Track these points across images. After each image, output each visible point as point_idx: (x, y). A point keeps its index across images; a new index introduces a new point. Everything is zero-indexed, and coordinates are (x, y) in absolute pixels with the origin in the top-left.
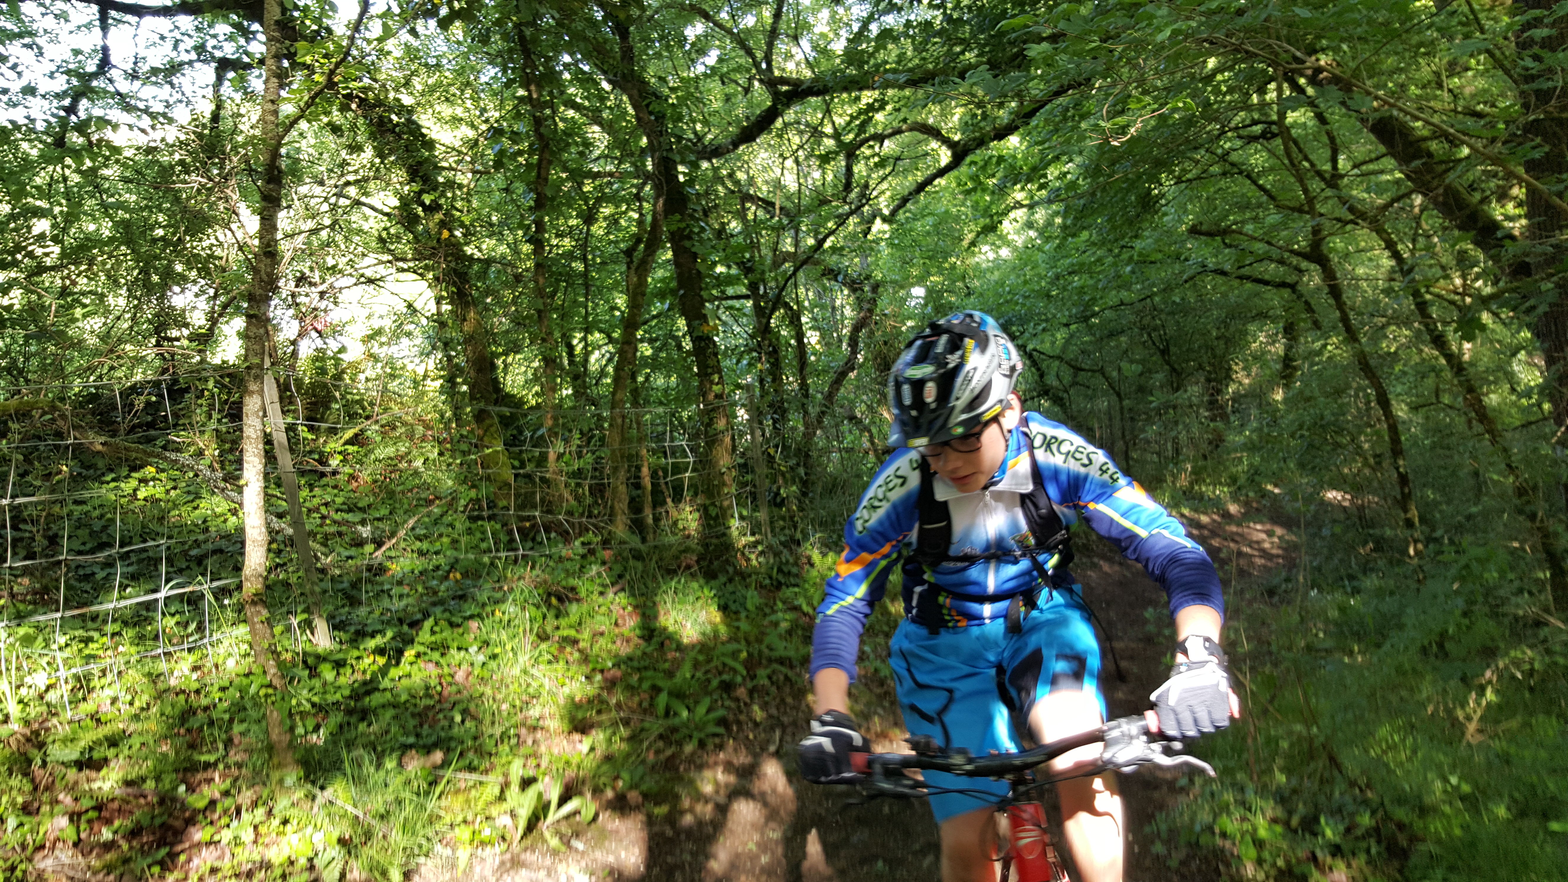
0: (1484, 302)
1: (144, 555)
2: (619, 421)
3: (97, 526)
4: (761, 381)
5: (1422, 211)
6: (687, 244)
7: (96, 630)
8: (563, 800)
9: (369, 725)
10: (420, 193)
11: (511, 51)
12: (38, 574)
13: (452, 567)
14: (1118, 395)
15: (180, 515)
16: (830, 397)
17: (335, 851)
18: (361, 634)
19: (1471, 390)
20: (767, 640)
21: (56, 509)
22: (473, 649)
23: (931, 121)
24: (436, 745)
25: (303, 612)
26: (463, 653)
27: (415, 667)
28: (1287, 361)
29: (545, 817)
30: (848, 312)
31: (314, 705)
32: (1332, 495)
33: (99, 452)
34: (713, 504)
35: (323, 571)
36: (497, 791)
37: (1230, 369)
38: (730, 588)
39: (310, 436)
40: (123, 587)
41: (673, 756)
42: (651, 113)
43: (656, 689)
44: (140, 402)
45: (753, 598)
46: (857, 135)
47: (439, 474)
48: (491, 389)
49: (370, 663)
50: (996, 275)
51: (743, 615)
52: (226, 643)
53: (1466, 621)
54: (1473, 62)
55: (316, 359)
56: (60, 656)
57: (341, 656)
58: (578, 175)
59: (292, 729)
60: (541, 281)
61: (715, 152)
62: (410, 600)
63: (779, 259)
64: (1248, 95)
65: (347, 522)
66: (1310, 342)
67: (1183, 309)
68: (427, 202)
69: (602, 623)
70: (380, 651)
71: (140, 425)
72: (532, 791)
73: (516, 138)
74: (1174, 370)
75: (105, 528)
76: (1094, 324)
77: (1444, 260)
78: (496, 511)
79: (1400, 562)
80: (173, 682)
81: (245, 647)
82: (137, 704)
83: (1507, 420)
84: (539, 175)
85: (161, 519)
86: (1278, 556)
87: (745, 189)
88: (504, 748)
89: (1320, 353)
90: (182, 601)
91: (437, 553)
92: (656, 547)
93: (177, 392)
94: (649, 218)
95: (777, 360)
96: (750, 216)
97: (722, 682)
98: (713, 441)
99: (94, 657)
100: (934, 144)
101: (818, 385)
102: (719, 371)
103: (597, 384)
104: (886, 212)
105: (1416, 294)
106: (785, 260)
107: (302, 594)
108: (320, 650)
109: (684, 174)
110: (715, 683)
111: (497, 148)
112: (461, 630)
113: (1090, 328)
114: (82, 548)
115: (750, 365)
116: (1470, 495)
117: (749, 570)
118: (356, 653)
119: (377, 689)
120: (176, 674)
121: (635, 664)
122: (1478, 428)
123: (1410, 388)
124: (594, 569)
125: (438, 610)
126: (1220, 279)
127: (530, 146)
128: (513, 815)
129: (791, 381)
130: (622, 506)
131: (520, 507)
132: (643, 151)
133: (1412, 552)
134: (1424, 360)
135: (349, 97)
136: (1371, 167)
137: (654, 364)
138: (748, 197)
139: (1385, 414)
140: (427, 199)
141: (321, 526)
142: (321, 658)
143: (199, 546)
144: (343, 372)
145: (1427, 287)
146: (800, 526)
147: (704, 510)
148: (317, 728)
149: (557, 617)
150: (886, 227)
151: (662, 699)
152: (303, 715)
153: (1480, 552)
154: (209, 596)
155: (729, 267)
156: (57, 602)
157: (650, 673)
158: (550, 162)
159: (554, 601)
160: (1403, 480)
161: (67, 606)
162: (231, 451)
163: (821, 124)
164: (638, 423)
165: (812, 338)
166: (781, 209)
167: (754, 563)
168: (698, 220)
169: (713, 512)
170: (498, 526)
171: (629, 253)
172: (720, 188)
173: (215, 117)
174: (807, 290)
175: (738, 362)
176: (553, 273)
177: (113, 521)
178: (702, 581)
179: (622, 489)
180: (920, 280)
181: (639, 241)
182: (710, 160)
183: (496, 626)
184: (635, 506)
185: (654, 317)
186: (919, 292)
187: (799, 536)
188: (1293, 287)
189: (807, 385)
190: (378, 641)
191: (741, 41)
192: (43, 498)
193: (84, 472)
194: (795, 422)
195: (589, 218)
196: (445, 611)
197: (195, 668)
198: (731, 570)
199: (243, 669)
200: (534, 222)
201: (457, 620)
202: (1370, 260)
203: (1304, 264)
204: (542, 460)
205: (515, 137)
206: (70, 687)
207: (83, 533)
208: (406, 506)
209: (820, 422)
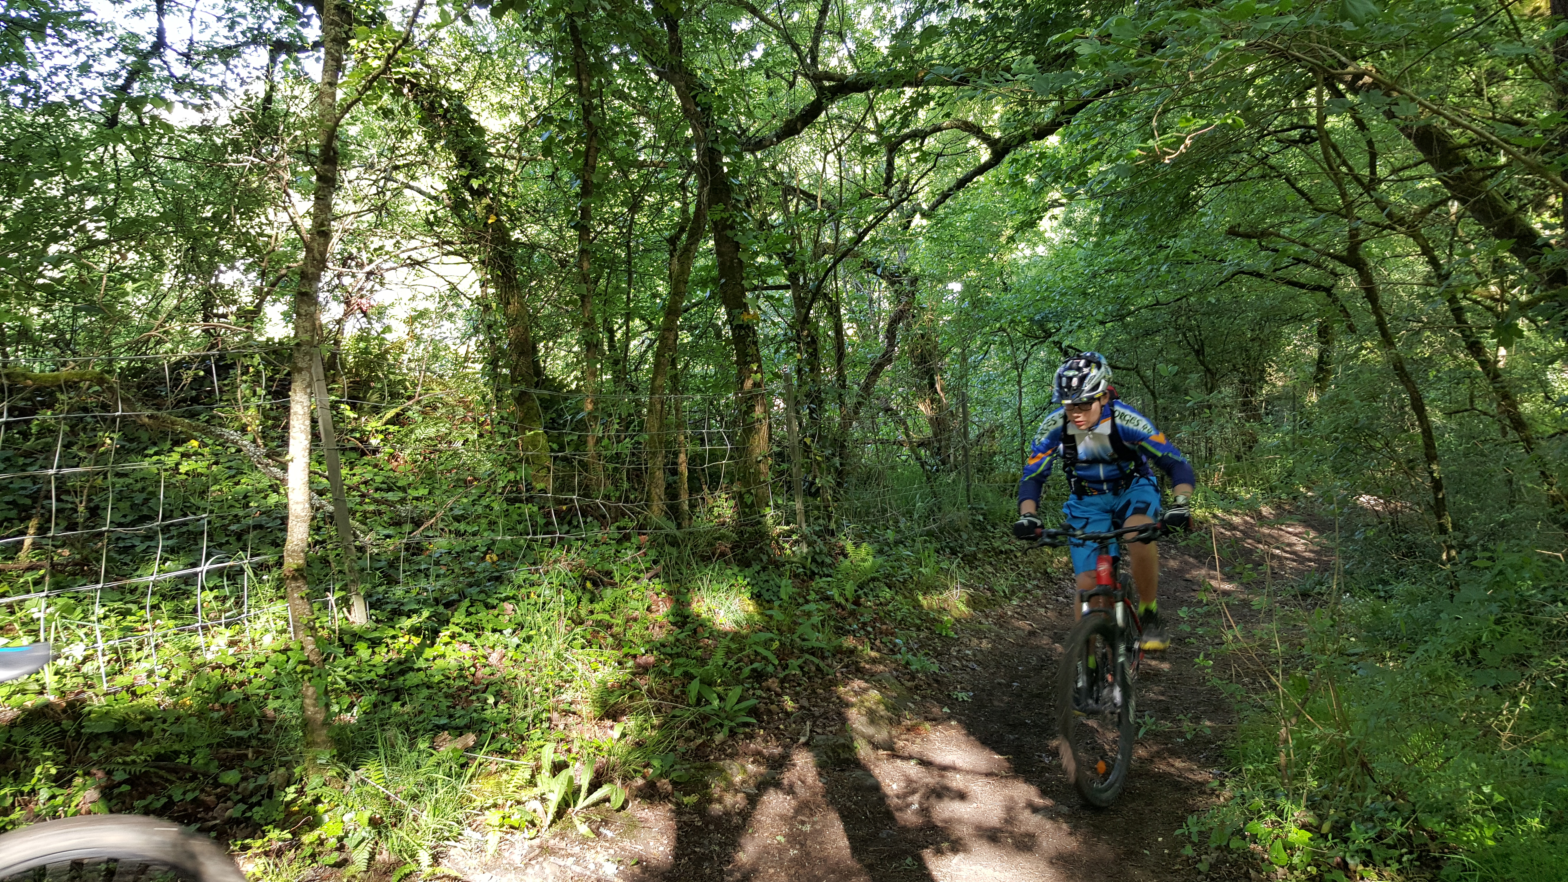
0: (1522, 309)
1: (184, 529)
2: (659, 407)
3: (139, 498)
4: (799, 371)
5: (1459, 218)
6: (730, 233)
7: (134, 602)
8: (594, 786)
9: (403, 705)
10: (468, 178)
11: (562, 40)
12: (79, 545)
13: (489, 549)
14: (1153, 394)
15: (221, 490)
16: (867, 388)
17: (365, 831)
18: (398, 613)
19: (1506, 397)
20: (800, 630)
21: (99, 481)
22: (508, 631)
23: (971, 119)
24: (468, 727)
25: (341, 589)
26: (497, 635)
27: (450, 647)
28: (1322, 364)
29: (575, 803)
30: (885, 305)
31: (348, 683)
32: (1364, 499)
33: (143, 425)
34: (749, 492)
35: (361, 549)
36: (527, 775)
37: (1264, 371)
38: (764, 576)
39: (352, 415)
40: (164, 561)
41: (703, 745)
42: (697, 105)
43: (689, 677)
44: (187, 376)
45: (787, 587)
46: (899, 130)
47: (479, 456)
48: (532, 372)
49: (405, 643)
50: (1033, 272)
51: (777, 603)
52: (263, 619)
53: (1500, 628)
54: (1511, 72)
55: (360, 339)
56: (98, 628)
57: (376, 634)
58: (625, 164)
59: (327, 706)
60: (586, 265)
61: (759, 144)
62: (447, 581)
63: (820, 250)
64: (1287, 100)
65: (385, 502)
66: (1344, 345)
67: (1218, 310)
68: (475, 186)
69: (635, 607)
70: (416, 631)
71: (184, 400)
72: (564, 775)
73: (566, 126)
74: (1208, 370)
75: (146, 500)
76: (1129, 324)
77: (1479, 268)
78: (533, 493)
79: (1432, 568)
80: (209, 657)
81: (281, 624)
82: (173, 678)
83: (1541, 428)
84: (586, 164)
85: (203, 493)
86: (1310, 560)
87: (786, 181)
88: (536, 733)
89: (1355, 356)
90: (221, 576)
91: (474, 534)
92: (691, 533)
93: (225, 368)
94: (692, 209)
95: (815, 350)
96: (792, 209)
97: (754, 670)
98: (750, 430)
99: (132, 629)
100: (973, 142)
101: (855, 377)
102: (759, 360)
103: (636, 370)
104: (925, 206)
105: (1453, 300)
106: (824, 253)
107: (340, 572)
108: (356, 627)
109: (727, 164)
110: (747, 671)
111: (546, 135)
112: (496, 612)
113: (1125, 326)
114: (123, 520)
115: (788, 354)
116: (1504, 503)
117: (783, 559)
118: (392, 632)
119: (412, 669)
120: (213, 648)
121: (668, 650)
122: (1512, 435)
123: (1444, 395)
124: (629, 554)
125: (474, 590)
126: (1256, 281)
127: (579, 134)
128: (543, 800)
129: (828, 372)
130: (659, 490)
131: (557, 490)
132: (688, 142)
133: (1444, 557)
134: (1460, 366)
135: (401, 82)
136: (1407, 173)
137: (694, 352)
138: (789, 190)
139: (1419, 419)
140: (475, 184)
141: (361, 504)
142: (357, 637)
143: (239, 522)
144: (387, 352)
145: (1465, 292)
146: (835, 516)
147: (739, 497)
148: (352, 706)
149: (592, 601)
150: (925, 222)
151: (694, 687)
152: (339, 693)
153: (1514, 558)
154: (249, 572)
155: (771, 258)
156: (98, 574)
157: (682, 660)
158: (598, 150)
159: (589, 585)
160: (1437, 485)
161: (107, 579)
162: (274, 427)
163: (864, 119)
164: (677, 410)
165: (850, 330)
166: (823, 201)
167: (788, 552)
168: (741, 210)
169: (749, 500)
170: (535, 509)
171: (672, 241)
172: (762, 180)
173: (268, 99)
174: (845, 283)
175: (777, 351)
176: (597, 259)
177: (155, 494)
178: (736, 569)
179: (659, 474)
180: (957, 275)
181: (682, 230)
182: (753, 152)
183: (532, 608)
184: (672, 492)
185: (695, 305)
186: (956, 287)
187: (833, 526)
188: (1328, 291)
189: (845, 377)
190: (415, 620)
191: (788, 37)
192: (89, 469)
193: (128, 445)
194: (833, 413)
195: (635, 206)
196: (481, 592)
197: (232, 644)
198: (765, 558)
199: (280, 644)
200: (581, 208)
201: (493, 601)
202: (1406, 265)
203: (1340, 268)
204: (581, 443)
205: (564, 125)
206: (107, 658)
207: (125, 505)
208: (445, 487)
209: (856, 413)
